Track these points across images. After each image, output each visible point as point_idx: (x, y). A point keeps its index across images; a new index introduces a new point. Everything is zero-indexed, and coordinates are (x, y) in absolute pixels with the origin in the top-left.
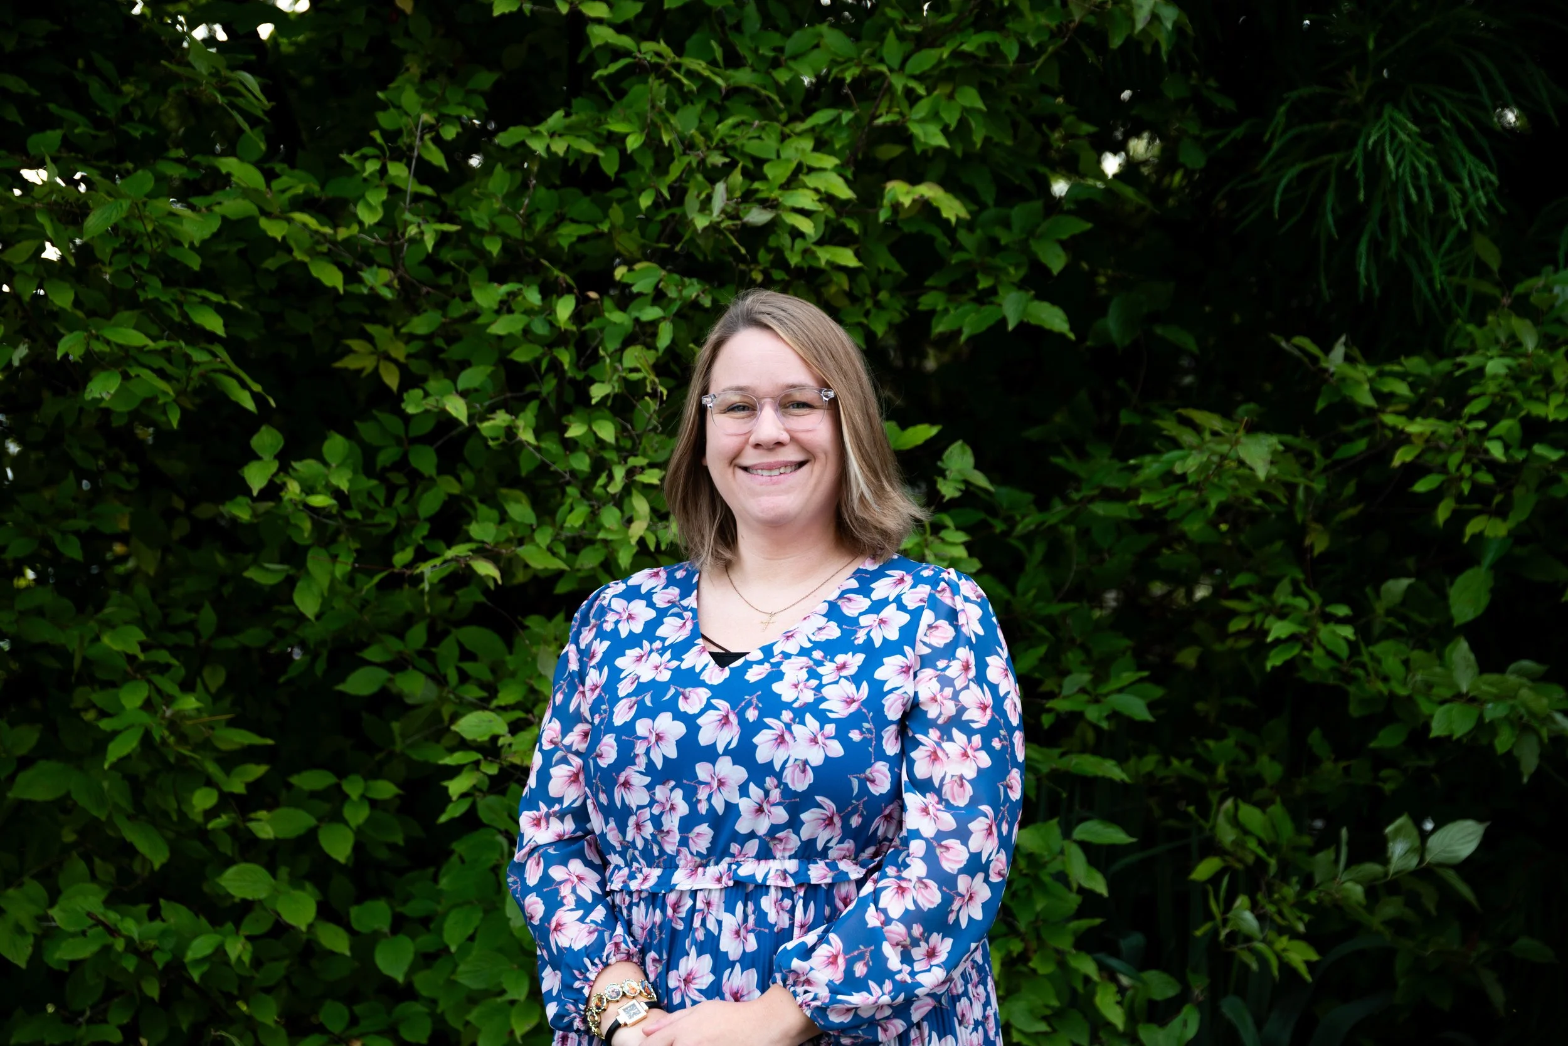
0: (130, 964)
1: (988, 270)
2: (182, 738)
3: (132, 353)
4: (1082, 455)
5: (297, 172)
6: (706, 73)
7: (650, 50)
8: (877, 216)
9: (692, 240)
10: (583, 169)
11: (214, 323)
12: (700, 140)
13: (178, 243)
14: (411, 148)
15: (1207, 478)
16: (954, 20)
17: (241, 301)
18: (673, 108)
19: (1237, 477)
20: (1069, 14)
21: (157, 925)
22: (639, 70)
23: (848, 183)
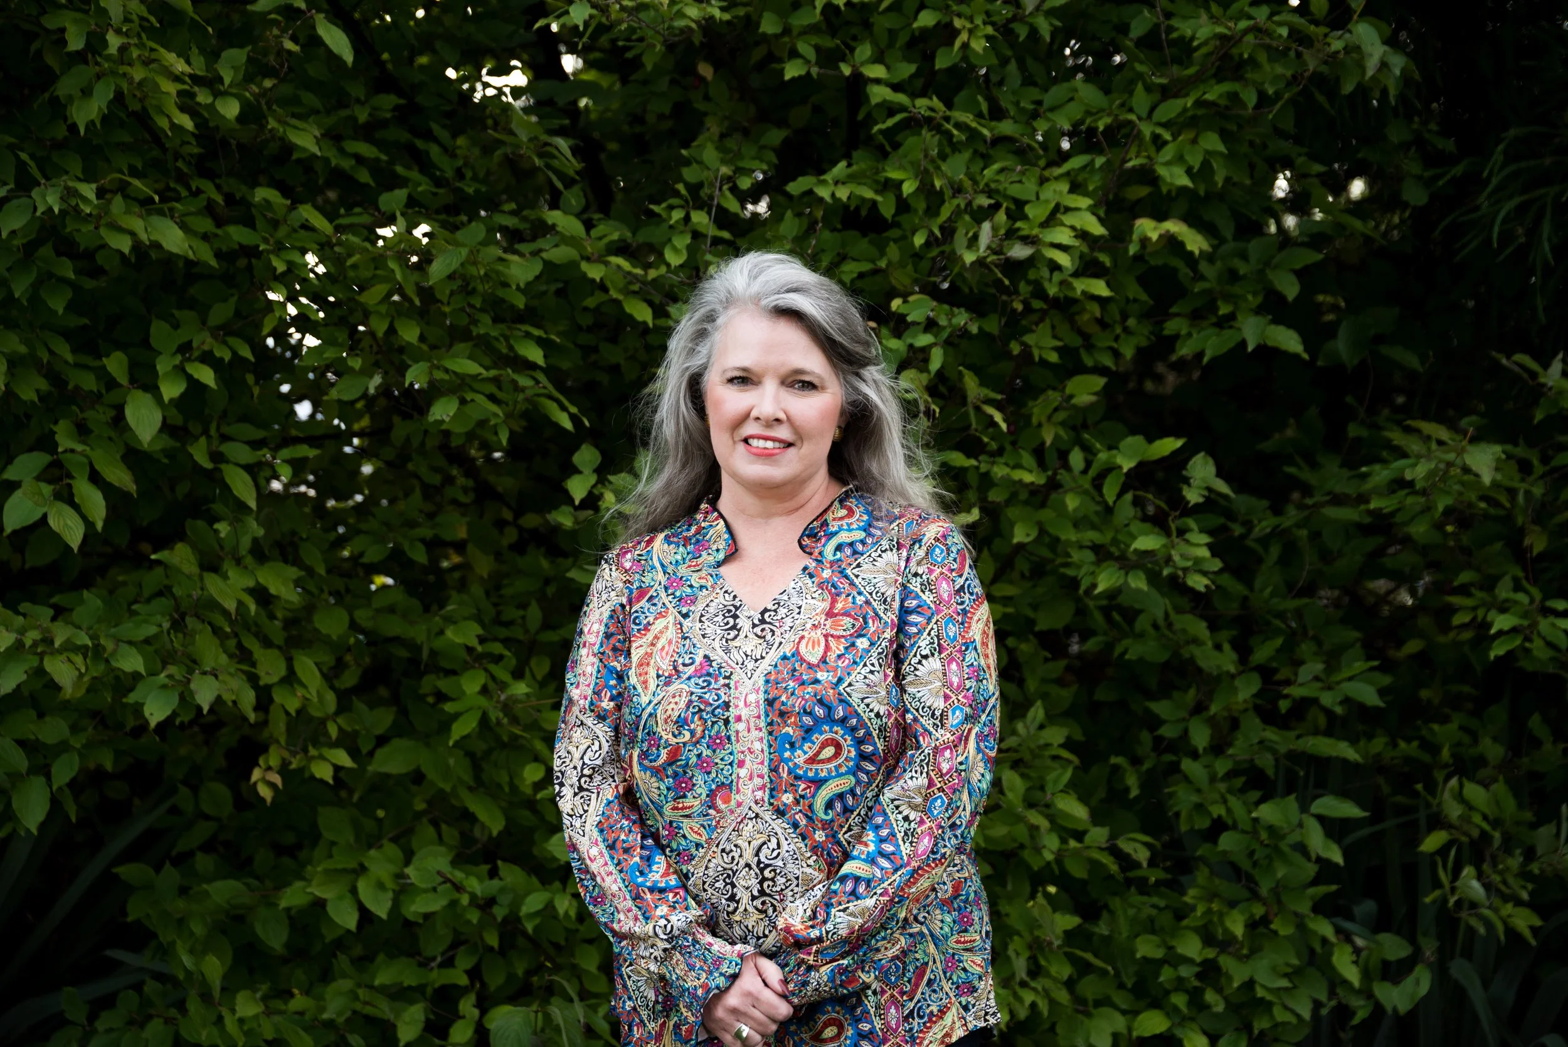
0: (474, 916)
1: (1228, 298)
2: (515, 720)
3: (468, 380)
4: (1314, 465)
5: (611, 222)
6: (974, 125)
7: (921, 105)
8: (1126, 250)
9: (960, 274)
10: (864, 213)
11: (535, 355)
12: (968, 184)
13: (506, 285)
14: (711, 198)
15: (1434, 485)
16: (1198, 72)
17: (558, 334)
18: (943, 157)
19: (1463, 484)
20: (1305, 64)
21: (496, 883)
22: (913, 124)
23: (1101, 220)
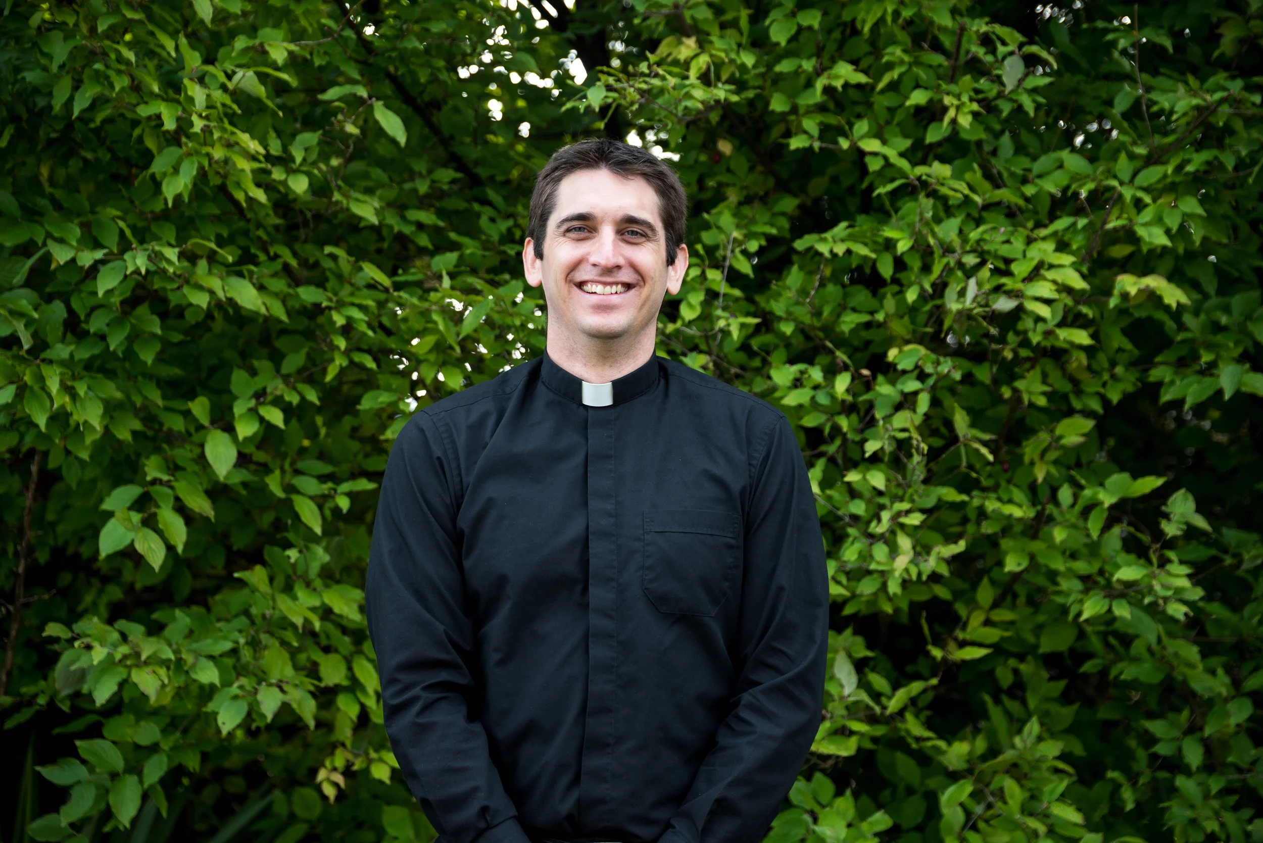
1: (1209, 347)
6: (967, 192)
7: (920, 172)
8: (1108, 302)
9: (949, 325)
10: (865, 270)
12: (957, 244)
14: (725, 259)
16: (1177, 140)
18: (937, 220)
22: (910, 190)
23: (1084, 277)
